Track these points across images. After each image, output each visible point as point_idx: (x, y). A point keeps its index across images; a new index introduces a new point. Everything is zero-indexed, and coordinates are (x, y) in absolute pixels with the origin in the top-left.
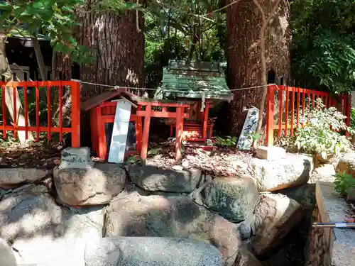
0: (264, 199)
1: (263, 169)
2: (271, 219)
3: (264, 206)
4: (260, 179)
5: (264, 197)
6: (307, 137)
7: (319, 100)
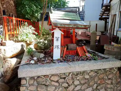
0: (7, 61)
1: (4, 50)
2: (10, 68)
3: (6, 64)
4: (4, 54)
5: (7, 60)
6: (23, 36)
7: (26, 23)
